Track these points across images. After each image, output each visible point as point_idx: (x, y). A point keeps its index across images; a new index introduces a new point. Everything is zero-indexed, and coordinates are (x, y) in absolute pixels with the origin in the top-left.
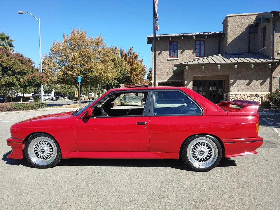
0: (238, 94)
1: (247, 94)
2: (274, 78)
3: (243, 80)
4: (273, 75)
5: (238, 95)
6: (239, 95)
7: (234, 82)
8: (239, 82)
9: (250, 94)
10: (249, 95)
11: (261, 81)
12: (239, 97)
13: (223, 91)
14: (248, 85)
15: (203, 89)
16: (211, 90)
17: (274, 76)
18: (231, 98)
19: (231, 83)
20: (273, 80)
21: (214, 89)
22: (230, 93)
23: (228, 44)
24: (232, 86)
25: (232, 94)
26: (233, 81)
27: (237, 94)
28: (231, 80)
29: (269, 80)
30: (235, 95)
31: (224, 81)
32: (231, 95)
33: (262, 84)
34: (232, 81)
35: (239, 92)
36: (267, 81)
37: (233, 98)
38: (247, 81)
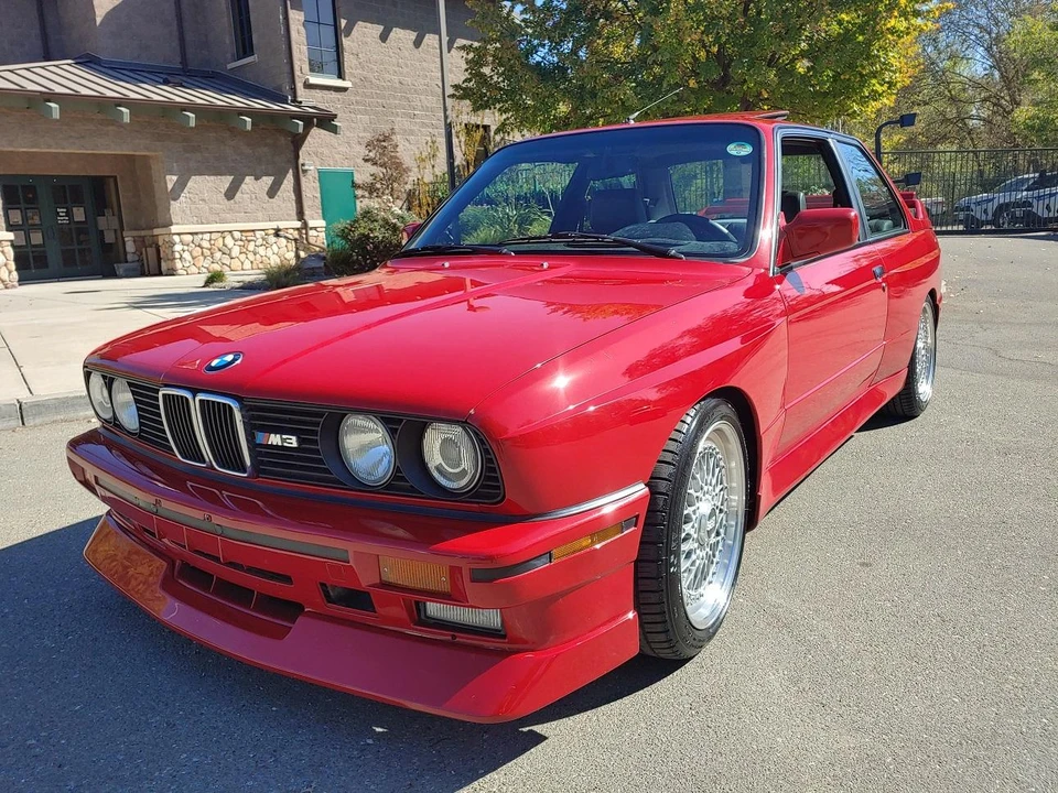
0: (202, 233)
1: (230, 232)
2: (305, 171)
3: (212, 178)
4: (301, 161)
5: (200, 236)
6: (207, 236)
7: (181, 185)
8: (197, 184)
9: (241, 231)
10: (237, 235)
11: (268, 181)
12: (205, 244)
13: (117, 227)
14: (230, 194)
15: (25, 218)
16: (63, 219)
17: (303, 165)
18: (178, 248)
19: (170, 186)
20: (303, 180)
21: (79, 214)
22: (174, 229)
23: (99, 20)
24: (175, 200)
25: (179, 234)
26: (175, 178)
27: (197, 233)
28: (168, 177)
29: (290, 176)
30: (189, 238)
31: (112, 180)
32: (176, 238)
33: (272, 192)
34: (171, 180)
35: (202, 223)
36: (285, 181)
37: (186, 248)
38: (226, 181)
